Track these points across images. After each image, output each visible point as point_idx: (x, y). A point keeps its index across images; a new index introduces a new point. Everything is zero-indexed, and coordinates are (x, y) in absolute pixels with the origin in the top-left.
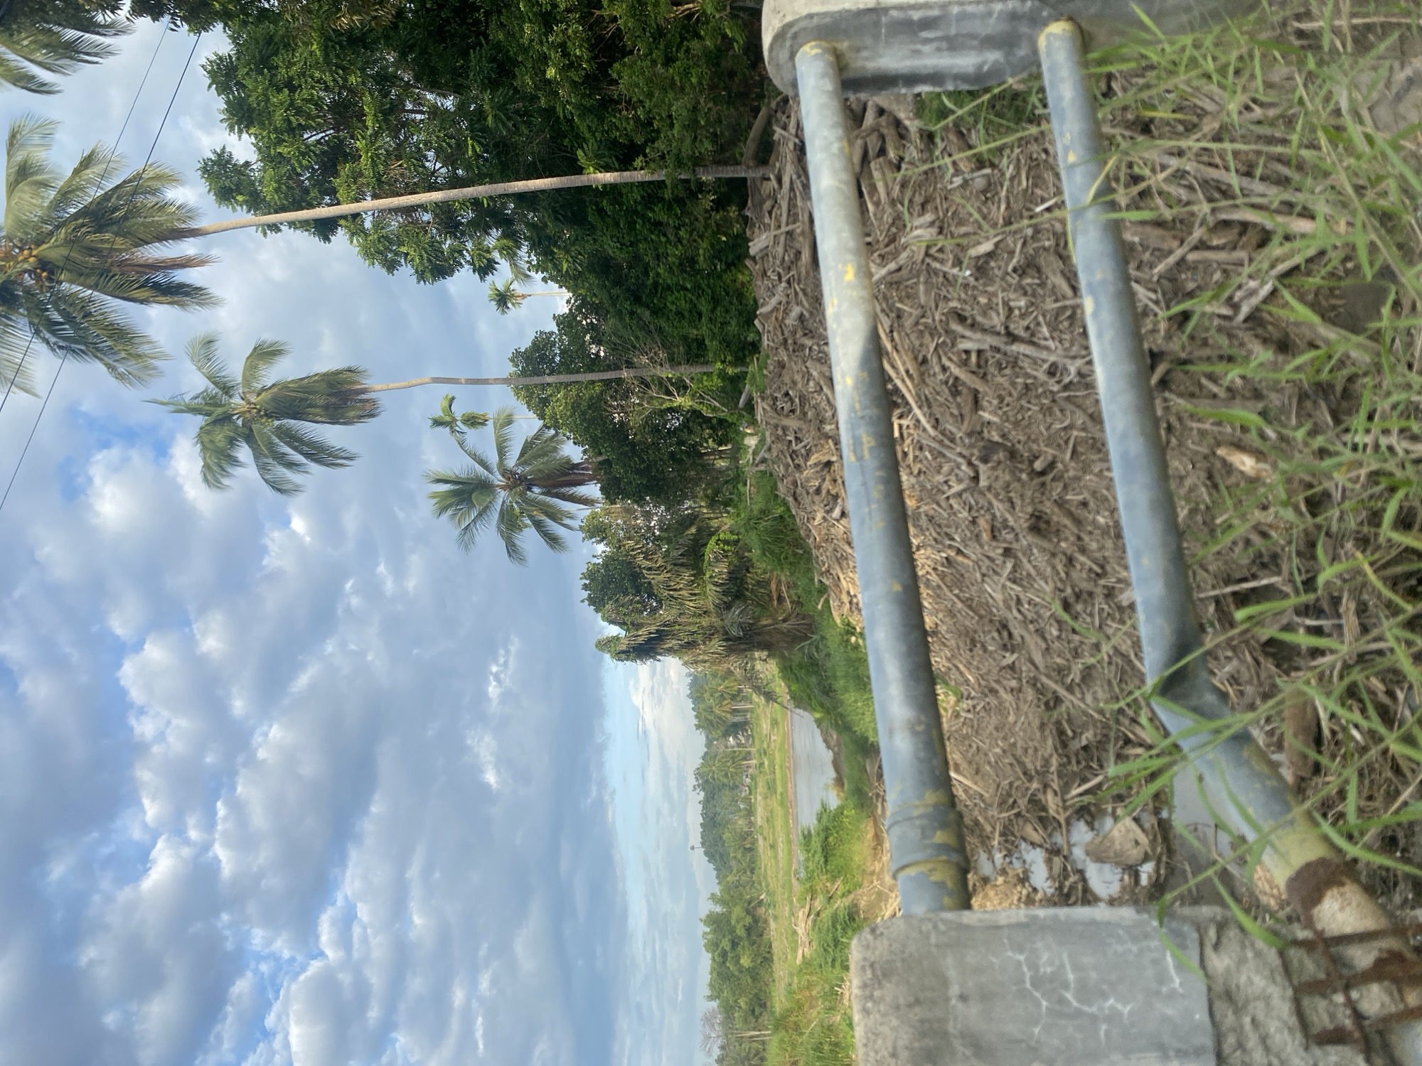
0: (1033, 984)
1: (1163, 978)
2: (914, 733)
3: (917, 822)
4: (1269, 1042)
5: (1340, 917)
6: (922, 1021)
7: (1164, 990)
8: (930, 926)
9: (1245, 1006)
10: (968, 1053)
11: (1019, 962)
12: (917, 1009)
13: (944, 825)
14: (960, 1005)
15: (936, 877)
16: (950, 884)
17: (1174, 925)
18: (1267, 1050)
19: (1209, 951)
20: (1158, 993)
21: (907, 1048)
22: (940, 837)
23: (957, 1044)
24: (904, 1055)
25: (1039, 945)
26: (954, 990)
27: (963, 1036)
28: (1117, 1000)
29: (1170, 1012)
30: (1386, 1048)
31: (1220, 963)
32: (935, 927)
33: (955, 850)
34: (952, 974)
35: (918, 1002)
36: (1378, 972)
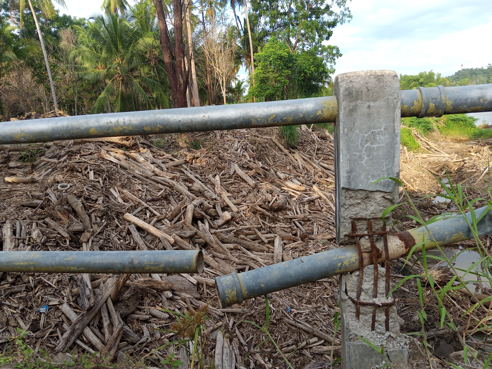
0: (373, 132)
1: (373, 176)
2: (479, 98)
3: (439, 97)
4: (352, 207)
5: (394, 244)
6: (362, 91)
7: (370, 176)
8: (396, 97)
9: (364, 202)
10: (351, 107)
11: (381, 128)
12: (366, 90)
13: (437, 107)
14: (367, 105)
15: (416, 103)
16: (412, 108)
17: (392, 185)
18: (350, 205)
19: (383, 194)
20: (369, 175)
21: (353, 86)
22: (432, 105)
23: (353, 104)
24: (351, 85)
25: (387, 136)
26: (372, 104)
27: (356, 106)
28: (366, 160)
29: (362, 177)
30: (352, 244)
31: (378, 196)
32: (395, 99)
33: (426, 111)
34: (378, 103)
35: (369, 90)
36: (373, 246)
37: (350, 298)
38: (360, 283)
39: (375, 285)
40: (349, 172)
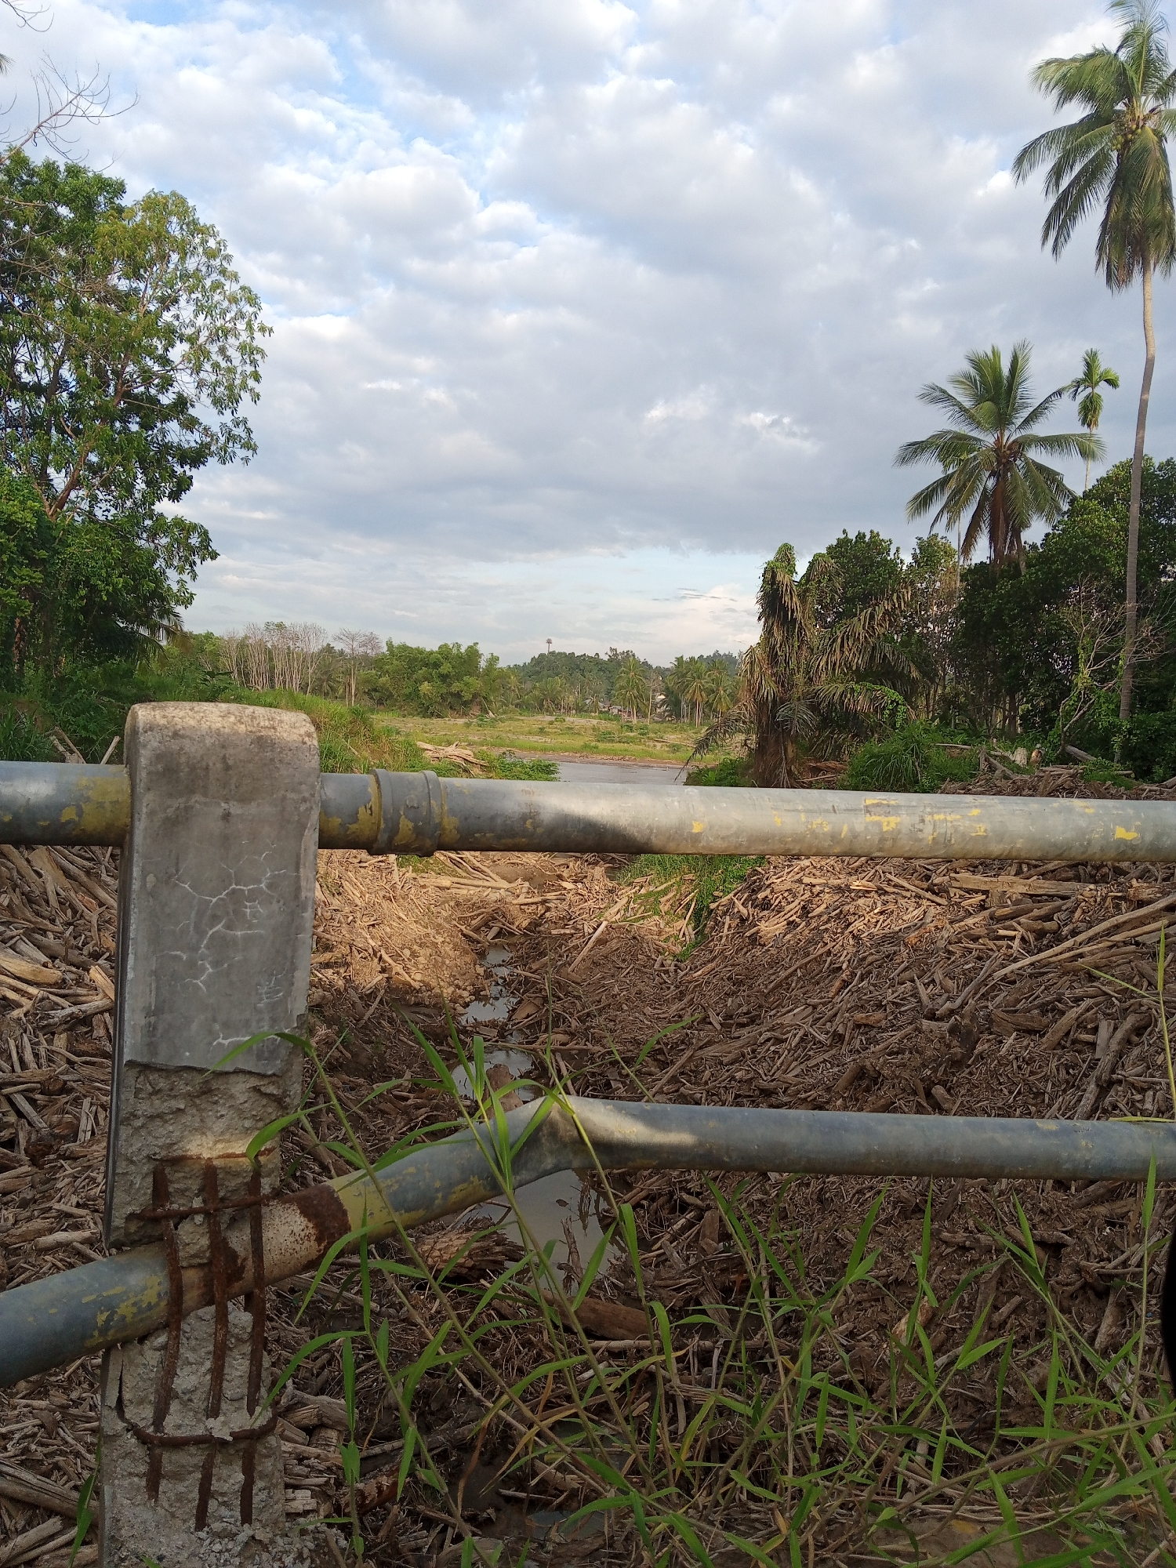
0: (234, 891)
1: (228, 1027)
2: (524, 818)
3: (424, 804)
4: (158, 1122)
5: (285, 1230)
6: (207, 768)
7: (217, 1027)
8: (307, 795)
9: (194, 1105)
10: (170, 811)
11: (259, 882)
12: (219, 766)
13: (418, 831)
14: (219, 812)
15: (363, 814)
16: (353, 827)
17: (283, 1052)
18: (152, 1118)
19: (253, 1082)
20: (215, 1020)
21: (182, 749)
22: (406, 825)
23: (179, 802)
24: (174, 746)
25: (275, 906)
26: (235, 809)
27: (187, 809)
28: (210, 975)
29: (194, 1027)
30: (149, 1240)
31: (240, 1088)
32: (304, 800)
33: (391, 840)
34: (253, 809)
35: (228, 768)
36: (219, 1245)
37: (132, 1428)
38: (169, 1371)
39: (218, 1373)
40: (154, 1011)
